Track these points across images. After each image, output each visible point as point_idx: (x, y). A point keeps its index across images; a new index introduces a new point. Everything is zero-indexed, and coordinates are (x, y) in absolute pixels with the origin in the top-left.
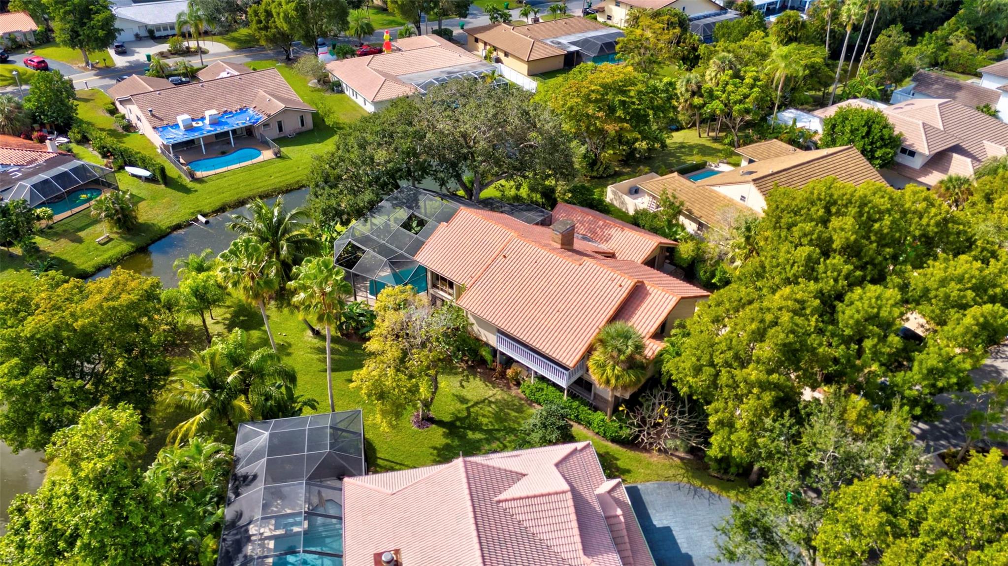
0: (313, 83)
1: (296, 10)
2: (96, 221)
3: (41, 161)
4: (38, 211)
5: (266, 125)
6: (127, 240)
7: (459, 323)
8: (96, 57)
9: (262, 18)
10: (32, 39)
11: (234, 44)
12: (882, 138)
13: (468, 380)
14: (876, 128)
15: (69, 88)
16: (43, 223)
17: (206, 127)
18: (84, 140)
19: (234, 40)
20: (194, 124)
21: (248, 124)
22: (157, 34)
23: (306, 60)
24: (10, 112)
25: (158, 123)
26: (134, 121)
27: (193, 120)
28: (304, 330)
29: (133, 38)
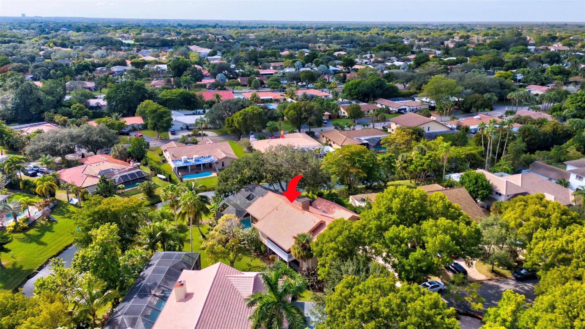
0: (245, 149)
1: (243, 119)
2: (140, 192)
3: (127, 169)
4: (120, 186)
5: (217, 163)
6: (149, 200)
7: (254, 234)
8: (163, 135)
9: (230, 122)
10: (141, 127)
11: (220, 133)
12: (482, 185)
13: (255, 259)
14: (480, 181)
15: (147, 145)
16: (120, 191)
17: (192, 162)
18: (146, 165)
19: (220, 131)
20: (188, 160)
21: (210, 162)
22: (190, 128)
23: (244, 140)
24: (121, 151)
25: (174, 159)
26: (167, 159)
27: (188, 159)
28: (200, 235)
29: (180, 129)
